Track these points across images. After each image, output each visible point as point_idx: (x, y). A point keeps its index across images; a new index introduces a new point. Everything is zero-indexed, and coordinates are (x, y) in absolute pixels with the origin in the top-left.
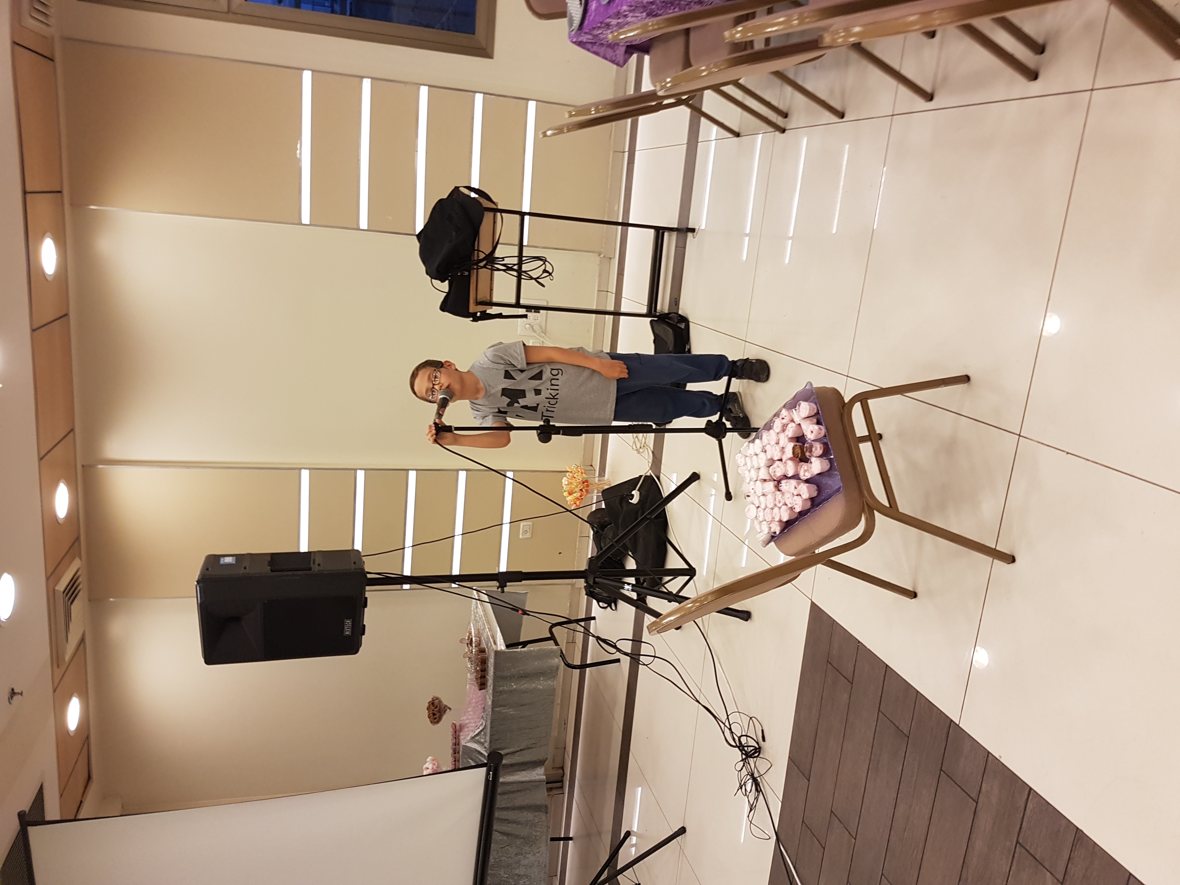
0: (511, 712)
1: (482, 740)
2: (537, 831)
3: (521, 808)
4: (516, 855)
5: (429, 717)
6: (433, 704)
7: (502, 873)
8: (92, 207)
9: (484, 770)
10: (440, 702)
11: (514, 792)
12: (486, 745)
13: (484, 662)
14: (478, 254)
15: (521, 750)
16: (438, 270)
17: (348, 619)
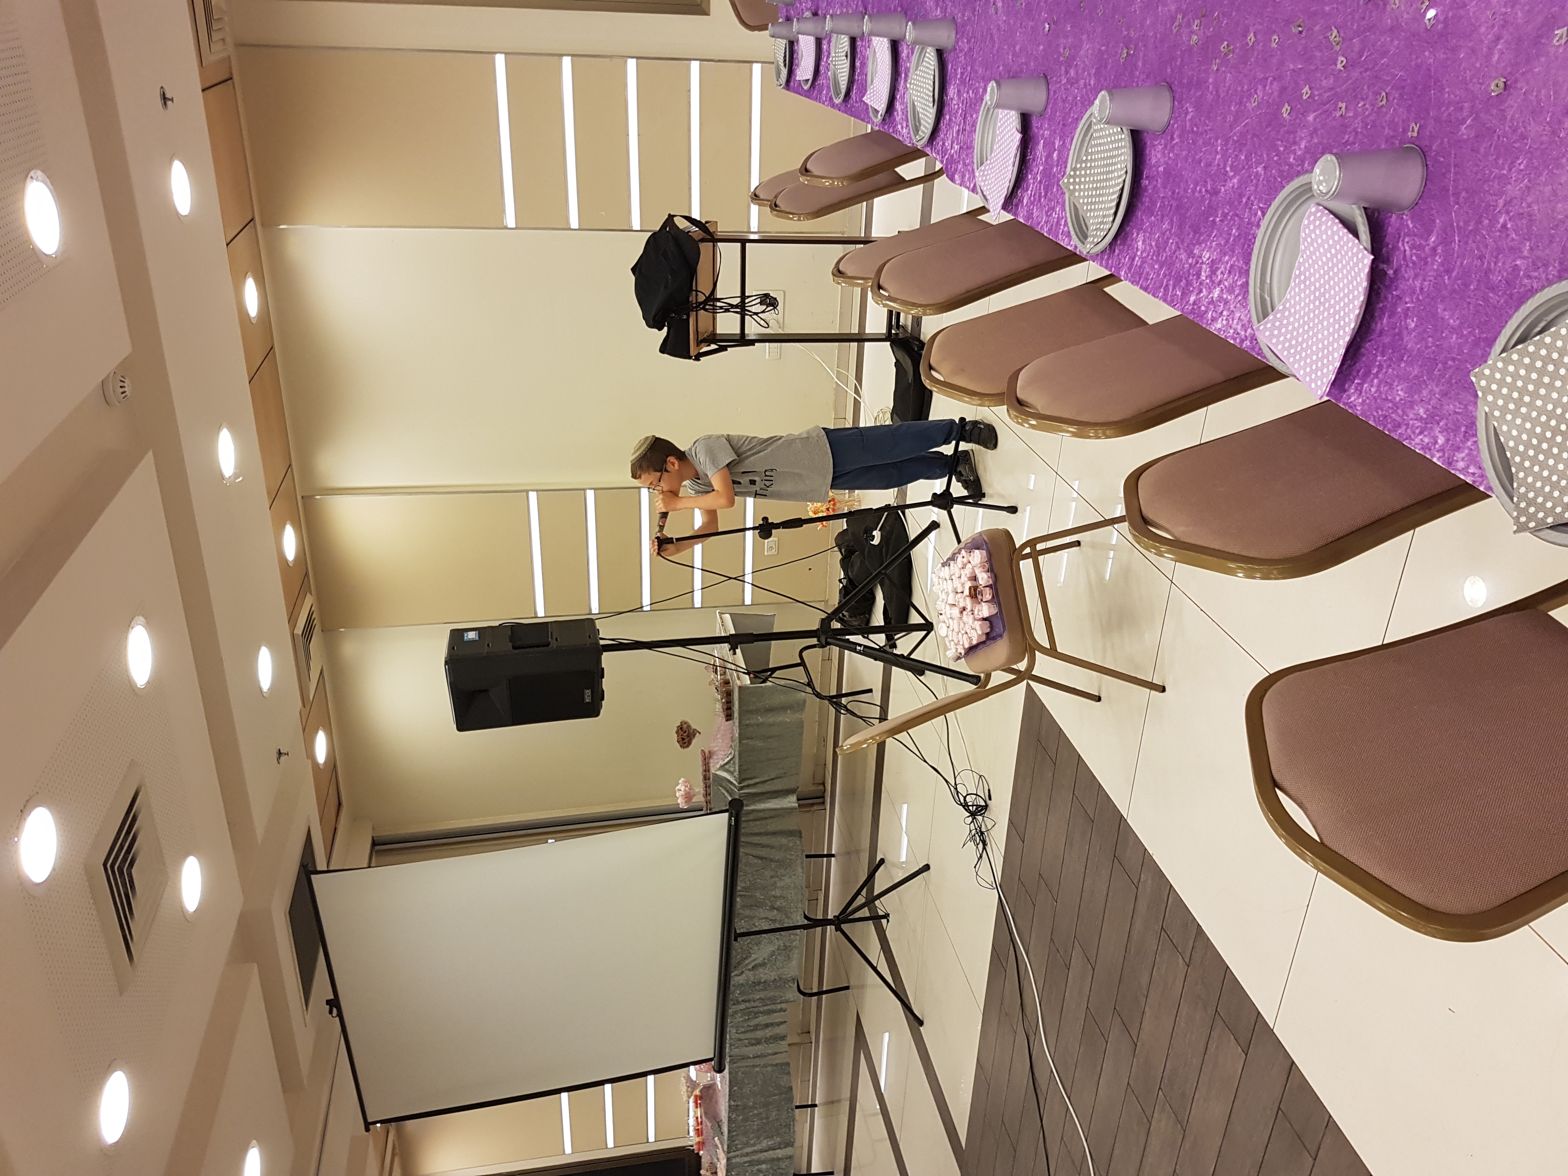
0: (760, 744)
1: (732, 769)
2: (792, 855)
3: (774, 834)
4: (772, 877)
5: (678, 742)
6: (681, 728)
7: (758, 895)
8: (282, 227)
9: (726, 815)
10: (689, 726)
11: (766, 818)
12: (736, 774)
13: (728, 694)
14: (697, 295)
15: (772, 779)
16: (654, 320)
17: (587, 689)
